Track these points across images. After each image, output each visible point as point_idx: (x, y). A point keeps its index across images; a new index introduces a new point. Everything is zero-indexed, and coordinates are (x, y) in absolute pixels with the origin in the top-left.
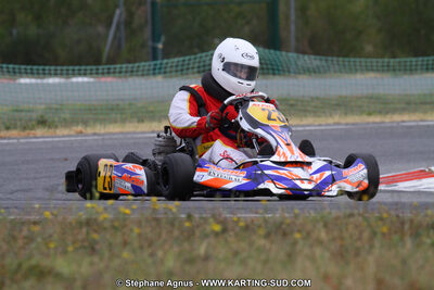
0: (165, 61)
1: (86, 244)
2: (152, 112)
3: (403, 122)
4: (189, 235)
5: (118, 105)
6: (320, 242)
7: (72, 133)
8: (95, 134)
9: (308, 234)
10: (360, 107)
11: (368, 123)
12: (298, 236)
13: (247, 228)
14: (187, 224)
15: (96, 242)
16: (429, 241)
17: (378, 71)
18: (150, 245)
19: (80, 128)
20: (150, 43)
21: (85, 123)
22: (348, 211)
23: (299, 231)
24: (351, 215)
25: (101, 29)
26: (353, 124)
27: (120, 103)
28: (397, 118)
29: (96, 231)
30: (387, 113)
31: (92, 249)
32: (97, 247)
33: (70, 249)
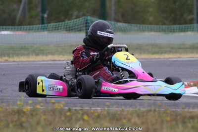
0: (49, 25)
1: (18, 123)
2: (42, 50)
3: (170, 58)
4: (69, 119)
5: (25, 47)
6: (135, 125)
7: (3, 60)
8: (14, 61)
9: (129, 120)
10: (148, 50)
11: (152, 59)
12: (124, 121)
13: (98, 116)
14: (68, 114)
15: (23, 122)
16: (190, 125)
17: (157, 31)
18: (50, 124)
19: (6, 58)
20: (40, 14)
21: (9, 55)
22: (149, 108)
23: (125, 119)
24: (150, 111)
25: (15, 6)
26: (145, 59)
27: (27, 45)
28: (167, 56)
29: (22, 116)
30: (162, 53)
31: (21, 126)
32: (24, 125)
33: (11, 126)
